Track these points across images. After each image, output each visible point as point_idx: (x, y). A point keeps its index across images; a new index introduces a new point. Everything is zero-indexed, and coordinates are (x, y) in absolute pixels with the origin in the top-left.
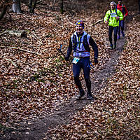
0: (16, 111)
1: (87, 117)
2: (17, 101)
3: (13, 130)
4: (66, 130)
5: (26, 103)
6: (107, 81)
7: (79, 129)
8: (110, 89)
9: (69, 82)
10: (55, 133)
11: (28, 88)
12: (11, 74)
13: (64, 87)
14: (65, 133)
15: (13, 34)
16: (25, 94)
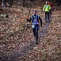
0: (4, 50)
1: (35, 52)
2: (4, 45)
3: (2, 58)
4: (25, 58)
5: (8, 46)
6: (43, 37)
7: (31, 57)
8: (44, 40)
9: (27, 37)
10: (21, 59)
11: (9, 39)
12: (2, 33)
13: (24, 39)
15: (2, 16)
16: (8, 42)
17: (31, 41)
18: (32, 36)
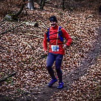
0: (31, 80)
1: (82, 85)
2: (31, 73)
3: (29, 94)
4: (66, 94)
5: (38, 74)
6: (96, 59)
7: (76, 93)
8: (98, 65)
9: (69, 59)
10: (59, 96)
11: (40, 63)
12: (27, 53)
13: (65, 63)
14: (66, 96)
15: (28, 24)
16: (38, 68)
17: (76, 67)
18: (77, 58)
